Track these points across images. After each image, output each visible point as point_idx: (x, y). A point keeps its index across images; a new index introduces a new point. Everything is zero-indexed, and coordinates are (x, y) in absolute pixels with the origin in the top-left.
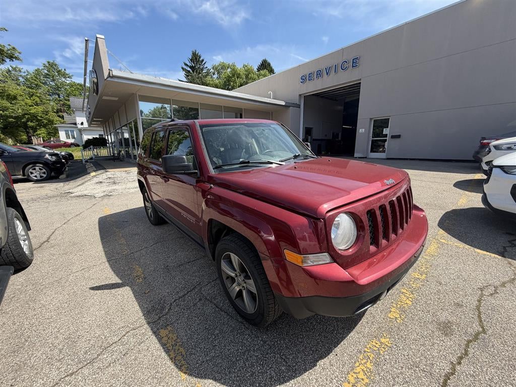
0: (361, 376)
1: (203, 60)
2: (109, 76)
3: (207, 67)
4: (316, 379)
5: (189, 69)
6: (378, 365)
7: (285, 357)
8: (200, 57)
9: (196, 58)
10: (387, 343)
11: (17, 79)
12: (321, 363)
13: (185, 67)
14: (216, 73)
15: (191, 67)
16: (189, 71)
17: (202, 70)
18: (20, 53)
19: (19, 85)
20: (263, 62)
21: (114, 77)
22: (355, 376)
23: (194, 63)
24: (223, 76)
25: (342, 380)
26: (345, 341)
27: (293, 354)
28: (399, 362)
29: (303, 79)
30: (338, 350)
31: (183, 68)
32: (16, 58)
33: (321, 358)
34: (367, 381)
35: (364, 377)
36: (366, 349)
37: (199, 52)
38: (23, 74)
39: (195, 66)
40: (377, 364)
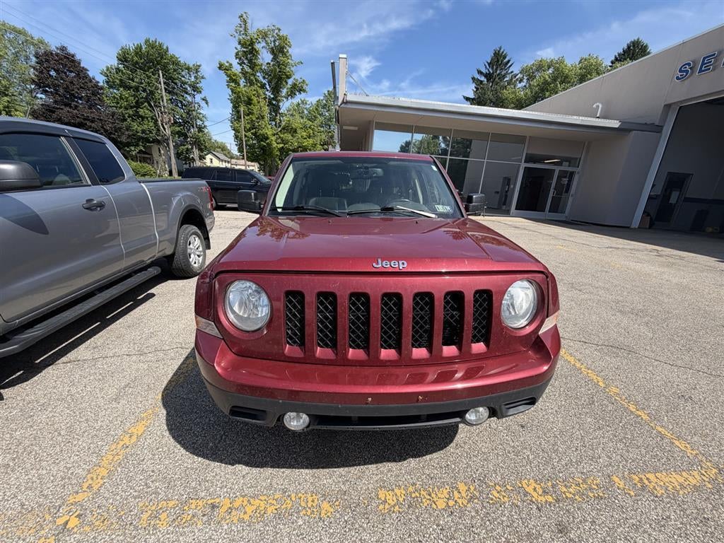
0: (249, 509)
1: (509, 61)
2: (343, 102)
3: (512, 72)
4: (216, 475)
5: (483, 78)
6: (279, 518)
7: (225, 438)
8: (505, 58)
9: (499, 60)
10: (323, 512)
11: (303, 112)
12: (239, 467)
13: (477, 76)
14: (525, 81)
15: (487, 76)
16: (481, 82)
17: (504, 76)
18: (307, 85)
19: (302, 118)
20: (629, 47)
21: (347, 102)
22: (245, 503)
23: (492, 68)
24: (534, 83)
25: (231, 495)
26: (288, 471)
27: (233, 441)
28: (303, 539)
29: (686, 72)
30: (269, 471)
31: (473, 79)
32: (304, 91)
33: (247, 464)
34: (246, 517)
35: (249, 512)
36: (293, 495)
37: (506, 49)
38: (308, 106)
39: (493, 73)
40: (278, 516)
